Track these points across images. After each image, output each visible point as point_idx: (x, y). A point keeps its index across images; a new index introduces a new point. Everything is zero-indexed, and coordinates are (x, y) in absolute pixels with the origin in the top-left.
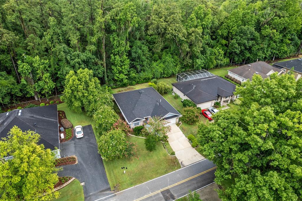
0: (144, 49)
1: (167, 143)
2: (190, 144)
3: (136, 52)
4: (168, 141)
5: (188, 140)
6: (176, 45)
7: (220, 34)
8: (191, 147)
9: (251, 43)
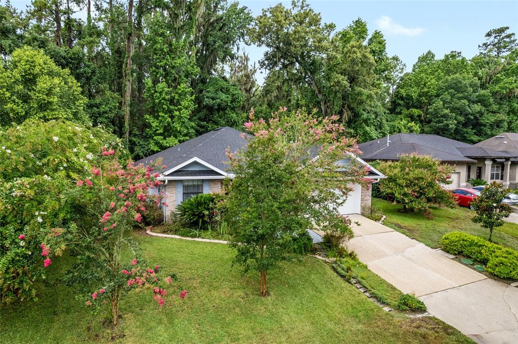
0: (234, 93)
1: (351, 262)
2: (475, 269)
3: (213, 99)
4: (351, 255)
5: (452, 257)
6: (313, 95)
7: (404, 94)
8: (491, 282)
9: (477, 107)
